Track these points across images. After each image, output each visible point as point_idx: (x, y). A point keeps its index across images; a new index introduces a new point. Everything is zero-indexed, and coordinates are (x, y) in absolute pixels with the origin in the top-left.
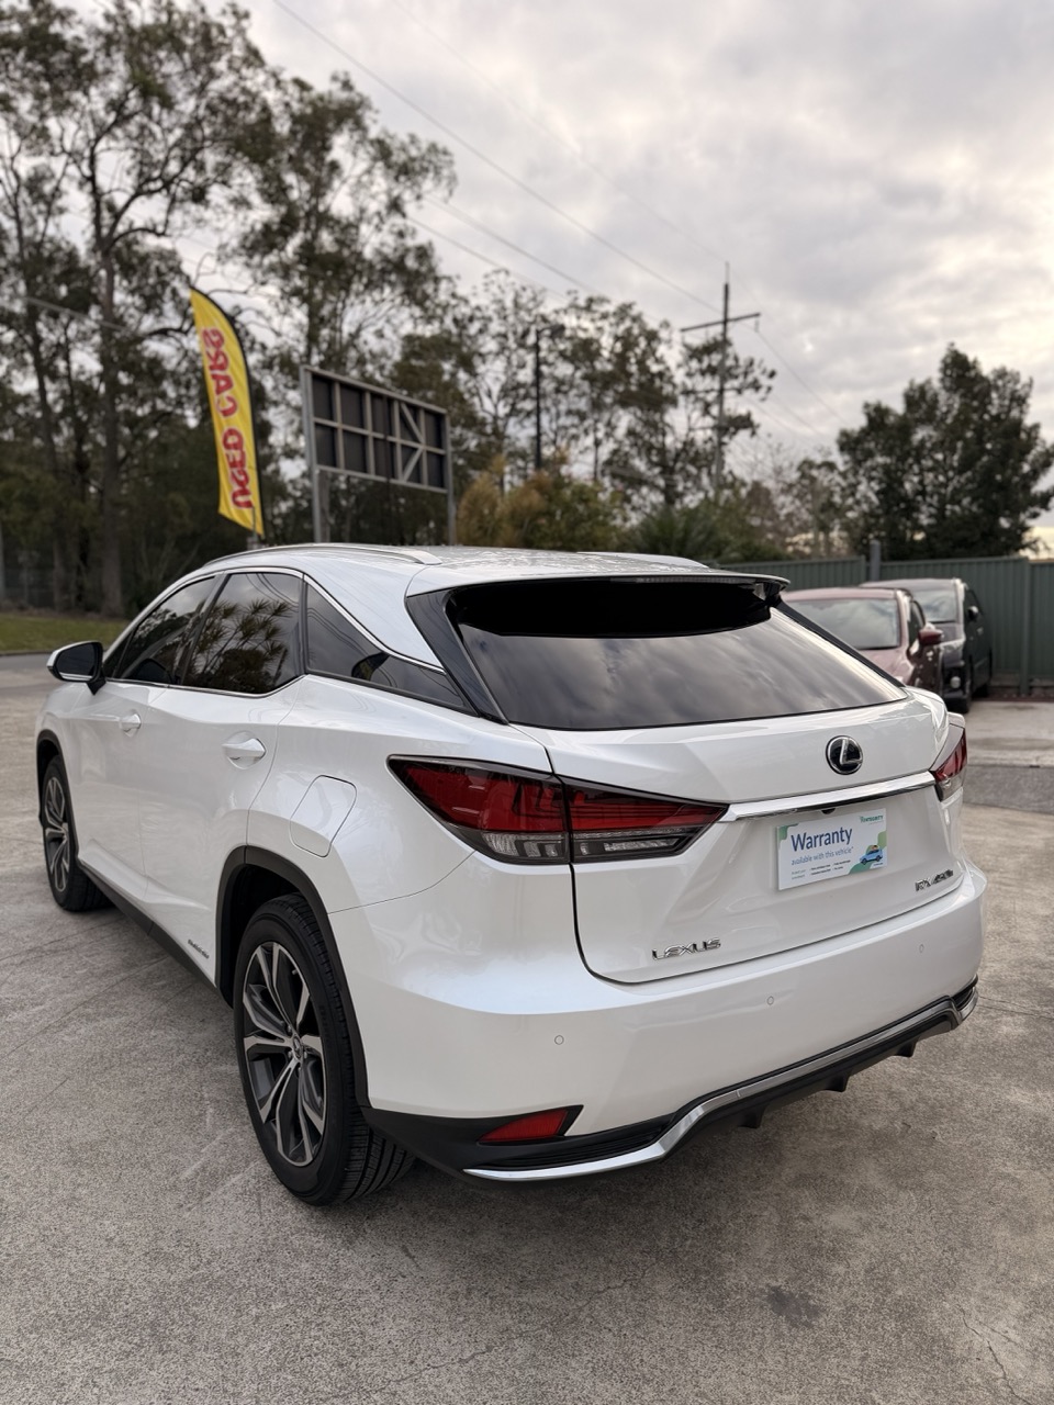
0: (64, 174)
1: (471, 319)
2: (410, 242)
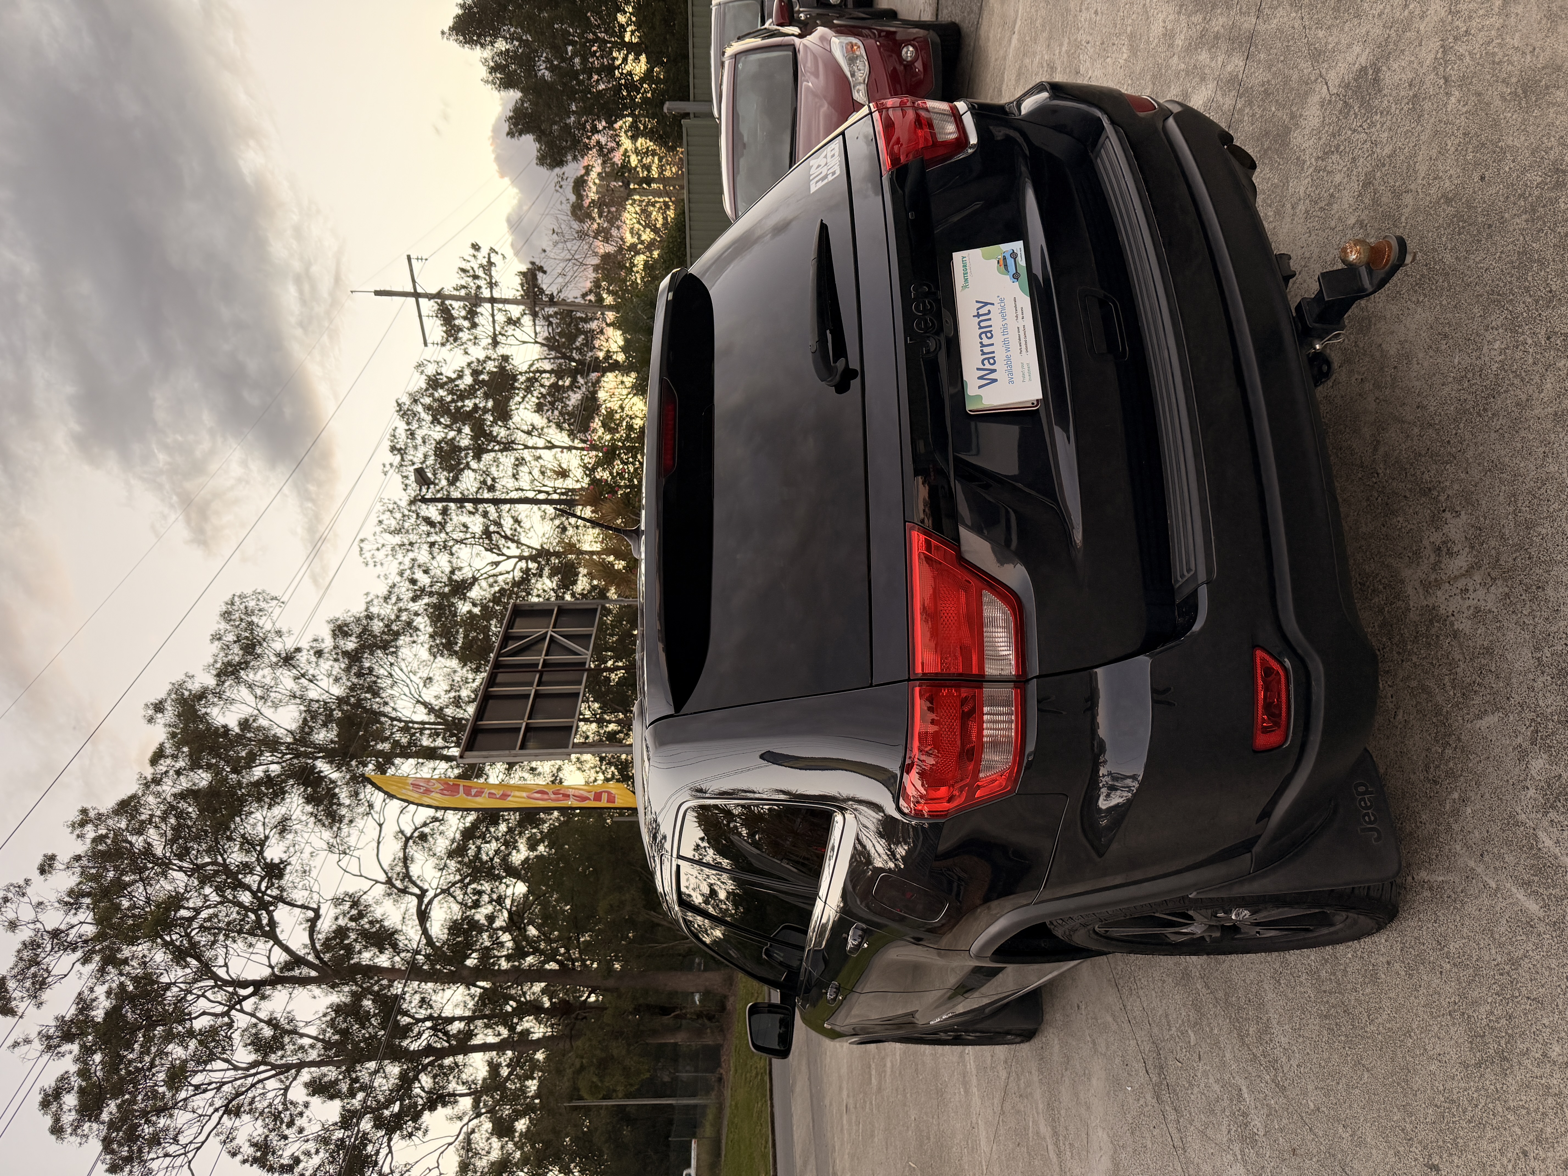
0: (253, 1015)
1: (413, 582)
2: (328, 643)
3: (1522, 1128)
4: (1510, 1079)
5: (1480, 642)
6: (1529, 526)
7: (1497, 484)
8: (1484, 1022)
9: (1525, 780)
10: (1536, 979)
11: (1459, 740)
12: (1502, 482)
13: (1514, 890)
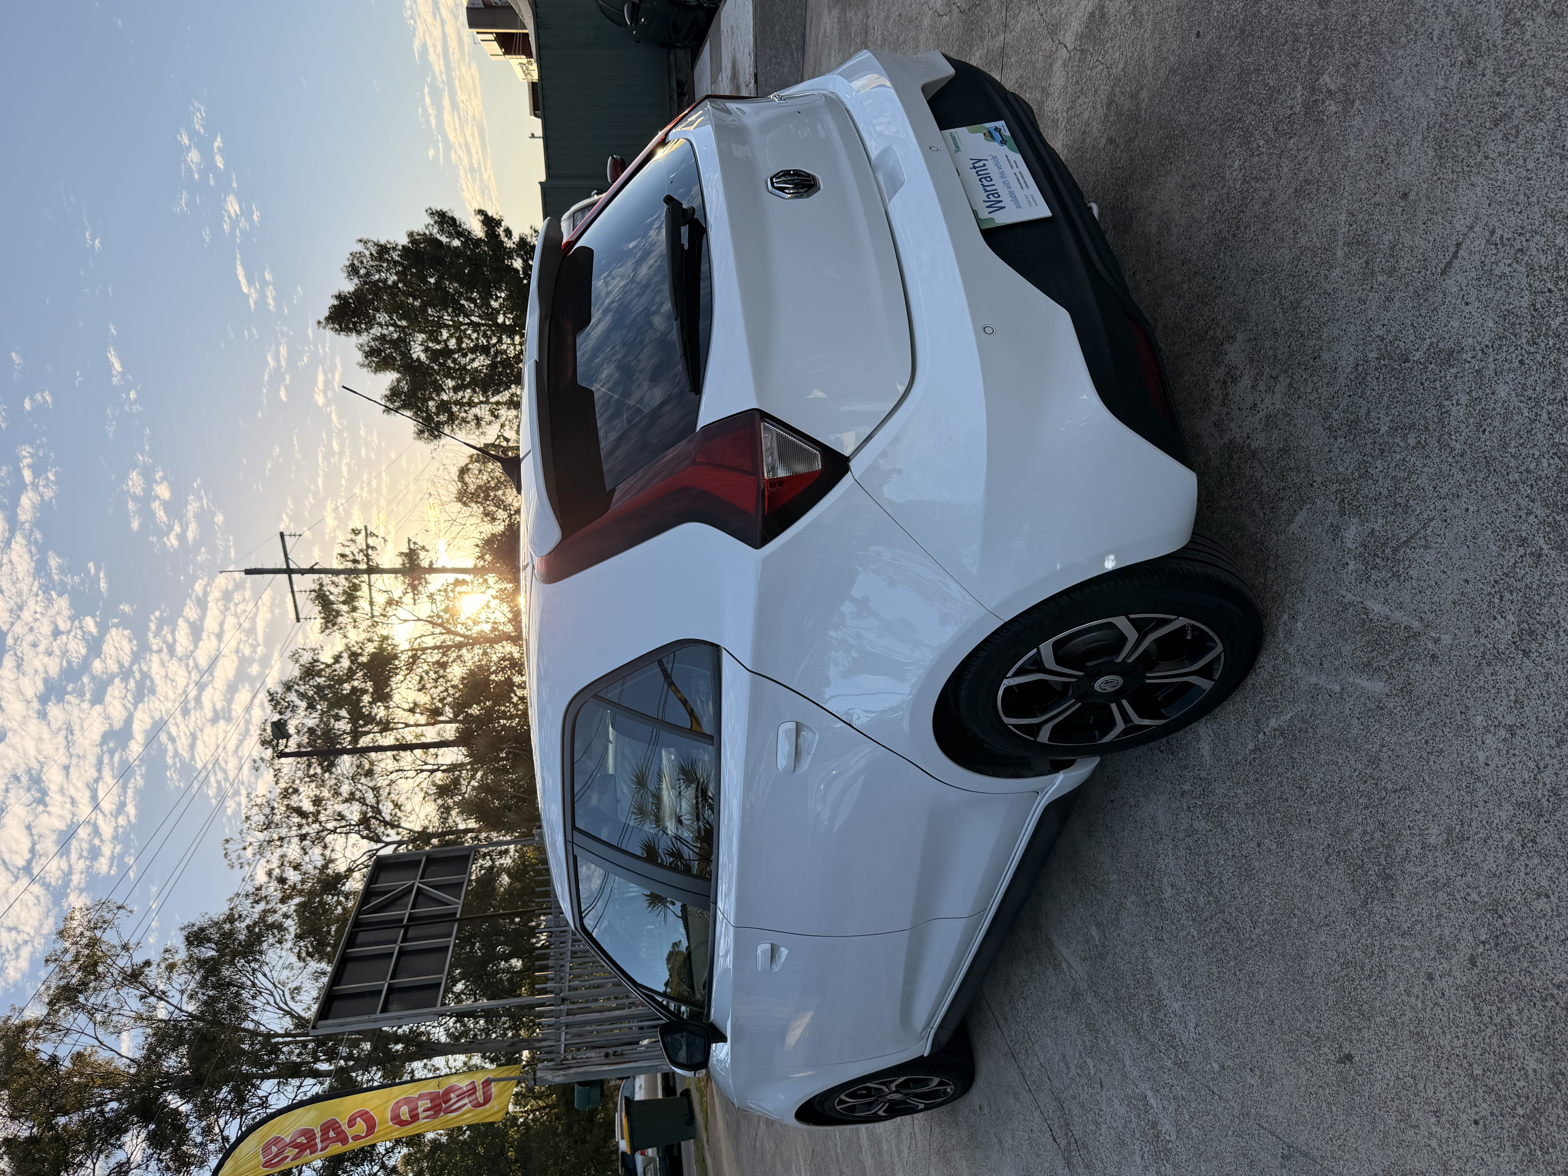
3: (1421, 949)
4: (1398, 899)
5: (1276, 447)
6: (1295, 306)
7: (1261, 285)
8: (1360, 849)
9: (1343, 557)
10: (1397, 765)
11: (1277, 557)
12: (1264, 283)
13: (1358, 681)
